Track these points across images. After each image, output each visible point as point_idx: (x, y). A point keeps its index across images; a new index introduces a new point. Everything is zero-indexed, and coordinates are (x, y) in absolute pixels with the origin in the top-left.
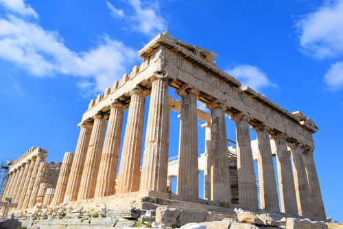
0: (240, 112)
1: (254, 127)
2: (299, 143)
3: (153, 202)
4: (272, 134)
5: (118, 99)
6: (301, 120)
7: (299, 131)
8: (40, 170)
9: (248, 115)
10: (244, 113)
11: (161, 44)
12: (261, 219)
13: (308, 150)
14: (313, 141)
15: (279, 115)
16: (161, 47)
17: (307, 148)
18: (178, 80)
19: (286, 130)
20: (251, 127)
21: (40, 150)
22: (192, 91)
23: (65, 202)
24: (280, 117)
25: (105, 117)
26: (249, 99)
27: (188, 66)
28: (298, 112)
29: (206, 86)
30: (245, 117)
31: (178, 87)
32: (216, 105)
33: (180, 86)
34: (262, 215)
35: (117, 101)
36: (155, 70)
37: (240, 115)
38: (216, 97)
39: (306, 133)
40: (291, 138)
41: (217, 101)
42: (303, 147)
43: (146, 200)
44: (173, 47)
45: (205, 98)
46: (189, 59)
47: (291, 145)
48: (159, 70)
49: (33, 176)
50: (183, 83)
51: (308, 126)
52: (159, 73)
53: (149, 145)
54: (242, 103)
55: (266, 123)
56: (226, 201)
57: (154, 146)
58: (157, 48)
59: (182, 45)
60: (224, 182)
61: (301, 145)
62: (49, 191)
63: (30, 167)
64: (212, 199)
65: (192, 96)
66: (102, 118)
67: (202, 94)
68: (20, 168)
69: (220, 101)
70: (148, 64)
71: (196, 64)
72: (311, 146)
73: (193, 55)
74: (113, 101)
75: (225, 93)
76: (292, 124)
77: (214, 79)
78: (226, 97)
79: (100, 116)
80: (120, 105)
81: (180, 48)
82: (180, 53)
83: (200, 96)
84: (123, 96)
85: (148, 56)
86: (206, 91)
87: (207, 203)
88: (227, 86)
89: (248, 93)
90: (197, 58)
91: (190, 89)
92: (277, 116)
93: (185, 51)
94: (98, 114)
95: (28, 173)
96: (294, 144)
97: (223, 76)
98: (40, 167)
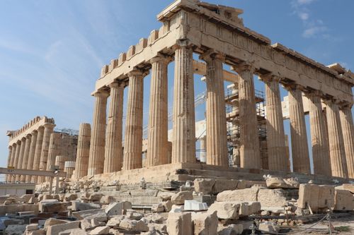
0: (269, 72)
1: (286, 86)
2: (335, 100)
3: (187, 173)
4: (305, 92)
5: (137, 67)
6: (340, 73)
7: (336, 86)
8: (51, 142)
9: (278, 75)
10: (274, 73)
11: (181, 8)
12: (287, 183)
13: (346, 106)
14: (352, 96)
15: (313, 71)
16: (182, 12)
17: (345, 104)
18: (202, 46)
19: (321, 87)
20: (283, 86)
21: (47, 120)
22: (218, 56)
23: (89, 175)
24: (314, 72)
25: (122, 85)
26: (280, 57)
27: (212, 29)
28: (336, 64)
29: (232, 49)
30: (275, 78)
31: (202, 52)
32: (243, 68)
33: (205, 51)
34: (289, 180)
35: (136, 69)
36: (178, 38)
37: (270, 75)
38: (243, 59)
39: (345, 87)
40: (327, 95)
41: (244, 64)
42: (341, 103)
43: (180, 172)
44: (195, 10)
45: (232, 61)
46: (212, 20)
47: (327, 102)
48: (182, 38)
49: (43, 148)
50: (208, 48)
51: (347, 79)
52: (182, 40)
53: (178, 118)
54: (272, 63)
55: (298, 82)
56: (256, 167)
57: (184, 120)
58: (177, 12)
59: (204, 7)
60: (253, 149)
61: (338, 101)
62: (67, 164)
63: (38, 139)
64: (242, 166)
65: (217, 62)
66: (119, 86)
67: (228, 57)
68: (24, 139)
69: (247, 63)
70: (169, 29)
71: (220, 25)
72: (350, 101)
73: (216, 15)
74: (132, 69)
75: (253, 53)
76: (329, 78)
77: (240, 39)
78: (254, 58)
79: (117, 84)
80: (140, 73)
81: (202, 10)
82: (203, 16)
83: (226, 59)
84: (142, 63)
85: (167, 20)
86: (232, 54)
87: (237, 170)
88: (255, 45)
89: (278, 50)
90: (221, 18)
91: (215, 54)
92: (311, 72)
93: (207, 13)
94: (114, 82)
95: (37, 145)
96: (330, 101)
97: (250, 35)
98: (51, 138)
